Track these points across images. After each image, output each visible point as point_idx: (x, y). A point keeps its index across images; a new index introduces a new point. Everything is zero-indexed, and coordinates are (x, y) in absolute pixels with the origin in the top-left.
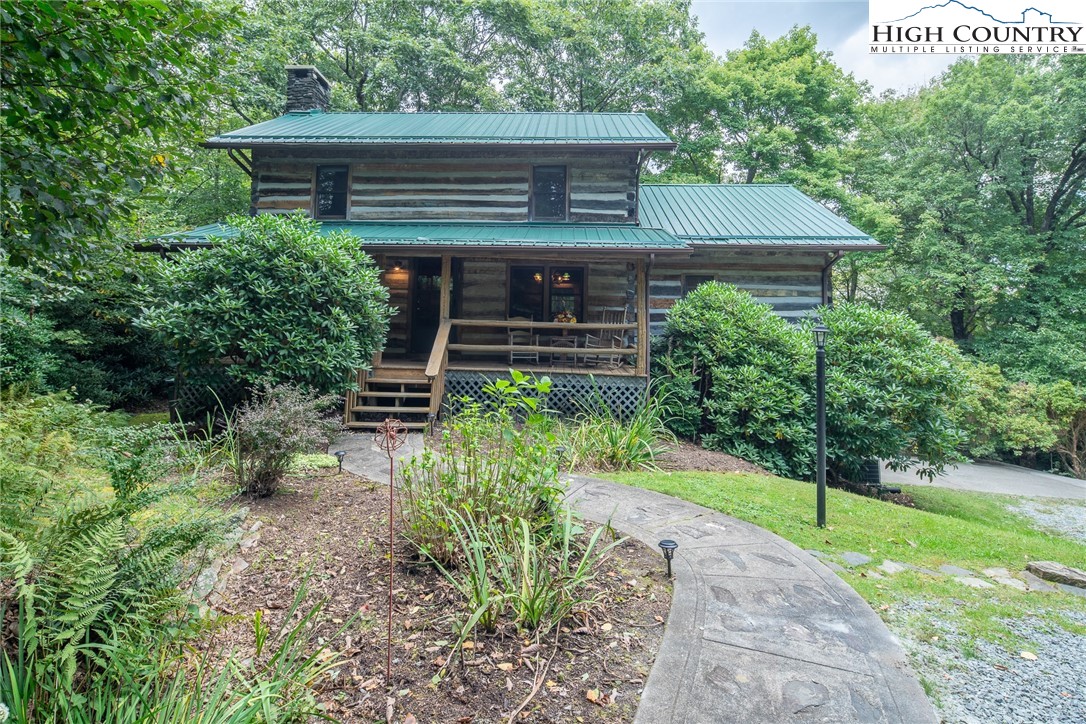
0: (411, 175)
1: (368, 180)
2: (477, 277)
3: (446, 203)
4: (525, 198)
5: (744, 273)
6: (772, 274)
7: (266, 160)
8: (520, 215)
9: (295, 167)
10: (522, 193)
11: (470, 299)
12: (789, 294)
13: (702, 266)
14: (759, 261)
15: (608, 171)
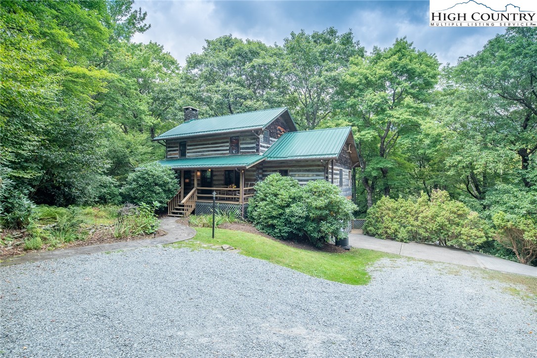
0: (201, 143)
1: (191, 146)
2: (216, 173)
3: (209, 151)
4: (228, 148)
5: (298, 168)
6: (307, 168)
7: (169, 142)
8: (227, 153)
9: (175, 143)
10: (228, 146)
11: (215, 180)
12: (313, 176)
13: (284, 167)
14: (303, 164)
15: (250, 137)
